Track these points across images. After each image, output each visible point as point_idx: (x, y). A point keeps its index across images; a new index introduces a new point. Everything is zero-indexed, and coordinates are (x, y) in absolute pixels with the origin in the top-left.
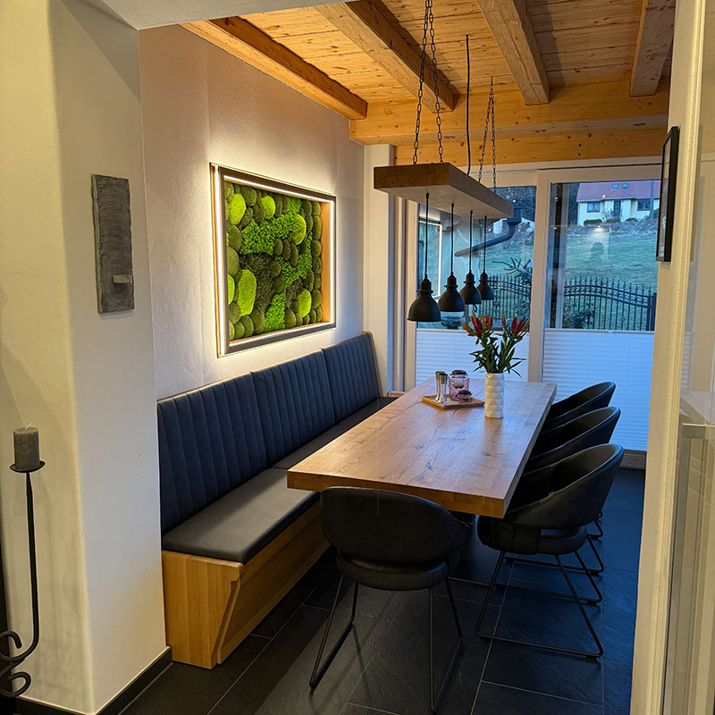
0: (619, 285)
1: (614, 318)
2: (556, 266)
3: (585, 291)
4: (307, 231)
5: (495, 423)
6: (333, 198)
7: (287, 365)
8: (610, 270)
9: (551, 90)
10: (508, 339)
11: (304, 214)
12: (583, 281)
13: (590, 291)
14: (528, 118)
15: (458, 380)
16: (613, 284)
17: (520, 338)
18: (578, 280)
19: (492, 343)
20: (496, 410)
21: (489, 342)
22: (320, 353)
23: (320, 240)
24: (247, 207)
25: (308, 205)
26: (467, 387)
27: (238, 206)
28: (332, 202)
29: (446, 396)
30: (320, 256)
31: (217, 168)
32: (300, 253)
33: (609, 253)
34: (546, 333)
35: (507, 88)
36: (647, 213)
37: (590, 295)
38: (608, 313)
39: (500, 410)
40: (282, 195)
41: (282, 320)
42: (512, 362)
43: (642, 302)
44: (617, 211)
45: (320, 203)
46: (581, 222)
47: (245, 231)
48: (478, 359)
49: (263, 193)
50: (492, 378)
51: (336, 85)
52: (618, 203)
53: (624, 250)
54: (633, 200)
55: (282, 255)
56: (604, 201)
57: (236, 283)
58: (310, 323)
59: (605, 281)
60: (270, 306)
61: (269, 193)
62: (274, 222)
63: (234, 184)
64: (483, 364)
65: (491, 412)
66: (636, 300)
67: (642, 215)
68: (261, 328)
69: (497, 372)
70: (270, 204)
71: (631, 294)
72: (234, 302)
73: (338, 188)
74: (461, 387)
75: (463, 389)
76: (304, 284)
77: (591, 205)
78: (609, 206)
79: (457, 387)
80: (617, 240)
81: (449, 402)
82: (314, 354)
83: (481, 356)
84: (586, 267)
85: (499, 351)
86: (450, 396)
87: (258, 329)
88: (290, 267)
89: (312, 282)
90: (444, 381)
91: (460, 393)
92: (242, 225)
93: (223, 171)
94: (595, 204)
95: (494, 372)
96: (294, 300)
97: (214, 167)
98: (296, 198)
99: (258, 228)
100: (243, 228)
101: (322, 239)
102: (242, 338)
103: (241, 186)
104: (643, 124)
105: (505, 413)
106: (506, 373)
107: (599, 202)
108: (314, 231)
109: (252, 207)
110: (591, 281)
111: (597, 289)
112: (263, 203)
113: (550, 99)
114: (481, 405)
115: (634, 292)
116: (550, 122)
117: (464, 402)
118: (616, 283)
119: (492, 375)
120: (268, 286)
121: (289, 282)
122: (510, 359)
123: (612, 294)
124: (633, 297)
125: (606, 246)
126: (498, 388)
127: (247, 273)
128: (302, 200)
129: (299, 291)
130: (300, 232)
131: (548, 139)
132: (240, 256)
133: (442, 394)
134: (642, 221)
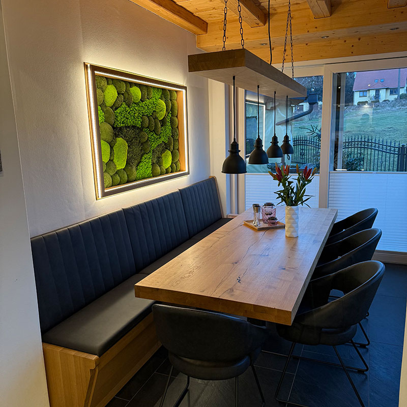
0: (379, 141)
1: (376, 161)
2: (337, 129)
3: (358, 145)
4: (167, 110)
5: (292, 241)
6: (185, 88)
7: (151, 202)
8: (373, 132)
9: (331, 6)
10: (301, 181)
11: (164, 99)
12: (356, 138)
13: (361, 145)
14: (316, 28)
15: (268, 209)
16: (376, 140)
17: (310, 181)
18: (353, 138)
19: (289, 185)
20: (293, 232)
21: (287, 184)
22: (177, 192)
23: (177, 117)
24: (118, 94)
25: (167, 93)
26: (275, 214)
27: (111, 94)
28: (184, 91)
29: (260, 220)
30: (177, 127)
31: (89, 65)
32: (162, 126)
33: (373, 121)
34: (331, 174)
35: (301, 7)
36: (396, 96)
37: (361, 147)
38: (372, 158)
39: (296, 231)
40: (147, 86)
41: (149, 171)
42: (304, 198)
43: (394, 151)
44: (377, 96)
45: (176, 91)
46: (356, 103)
47: (118, 111)
48: (280, 196)
49: (131, 84)
50: (290, 210)
51: (183, 10)
52: (378, 91)
53: (381, 119)
54: (387, 89)
55: (148, 127)
56: (369, 90)
57: (112, 148)
58: (172, 172)
59: (370, 138)
60: (140, 162)
61: (136, 84)
62: (140, 105)
63: (107, 78)
64: (283, 200)
65: (289, 233)
66: (390, 150)
67: (392, 98)
68: (133, 177)
69: (294, 205)
70: (136, 93)
71: (387, 146)
72: (111, 160)
73: (189, 81)
74: (270, 215)
75: (272, 216)
76: (166, 146)
77: (361, 93)
78: (373, 93)
79: (267, 215)
80: (377, 113)
81: (262, 225)
82: (172, 194)
83: (282, 194)
84: (359, 130)
85: (295, 191)
86: (263, 220)
87: (130, 178)
88: (155, 135)
89: (172, 145)
90: (258, 211)
91: (269, 219)
92: (115, 107)
93: (94, 68)
94: (364, 92)
95: (292, 206)
96: (159, 158)
97: (87, 66)
98: (158, 88)
99: (128, 109)
100: (116, 109)
101: (179, 116)
102: (119, 184)
103: (113, 79)
104: (397, 28)
105: (299, 233)
106: (300, 205)
107: (366, 91)
108: (173, 111)
109: (123, 94)
110: (361, 138)
111: (366, 144)
112: (131, 92)
113: (331, 13)
114: (283, 227)
115: (389, 145)
116: (331, 29)
117: (272, 225)
118: (377, 139)
119: (290, 207)
120: (137, 149)
121: (154, 145)
122: (302, 195)
123: (375, 147)
124: (389, 148)
125: (371, 117)
126: (294, 217)
127: (120, 140)
128: (163, 89)
129: (163, 151)
130: (161, 111)
131: (331, 43)
132: (114, 128)
133: (257, 219)
134: (393, 101)
